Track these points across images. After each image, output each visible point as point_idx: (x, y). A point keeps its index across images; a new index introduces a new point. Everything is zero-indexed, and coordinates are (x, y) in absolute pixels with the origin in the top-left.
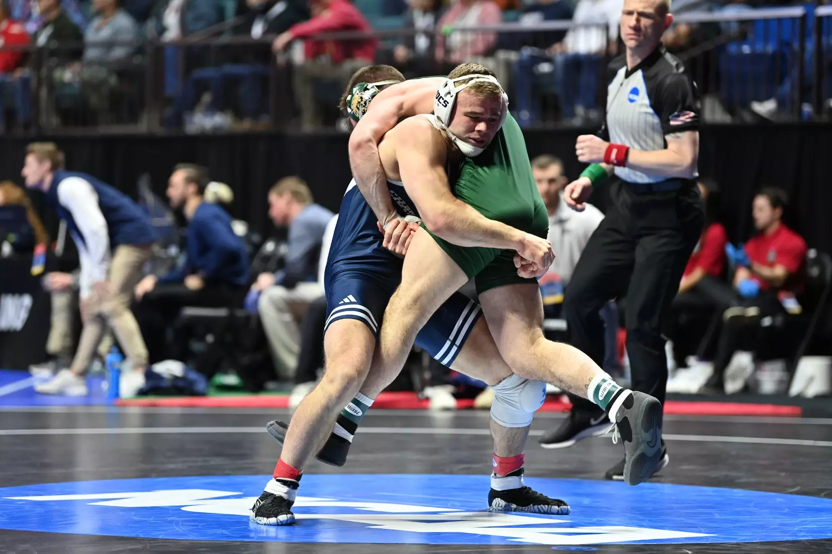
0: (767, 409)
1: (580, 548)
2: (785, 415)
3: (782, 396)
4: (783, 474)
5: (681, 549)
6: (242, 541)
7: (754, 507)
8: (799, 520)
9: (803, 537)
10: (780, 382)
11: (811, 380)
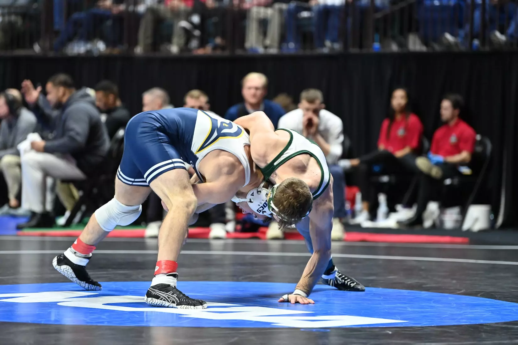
0: (447, 239)
1: (319, 329)
2: (459, 243)
3: (457, 231)
4: (454, 282)
5: (385, 331)
6: (97, 325)
7: (433, 303)
8: (462, 312)
9: (464, 322)
10: (457, 221)
11: (476, 220)
